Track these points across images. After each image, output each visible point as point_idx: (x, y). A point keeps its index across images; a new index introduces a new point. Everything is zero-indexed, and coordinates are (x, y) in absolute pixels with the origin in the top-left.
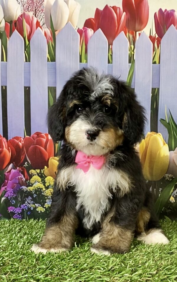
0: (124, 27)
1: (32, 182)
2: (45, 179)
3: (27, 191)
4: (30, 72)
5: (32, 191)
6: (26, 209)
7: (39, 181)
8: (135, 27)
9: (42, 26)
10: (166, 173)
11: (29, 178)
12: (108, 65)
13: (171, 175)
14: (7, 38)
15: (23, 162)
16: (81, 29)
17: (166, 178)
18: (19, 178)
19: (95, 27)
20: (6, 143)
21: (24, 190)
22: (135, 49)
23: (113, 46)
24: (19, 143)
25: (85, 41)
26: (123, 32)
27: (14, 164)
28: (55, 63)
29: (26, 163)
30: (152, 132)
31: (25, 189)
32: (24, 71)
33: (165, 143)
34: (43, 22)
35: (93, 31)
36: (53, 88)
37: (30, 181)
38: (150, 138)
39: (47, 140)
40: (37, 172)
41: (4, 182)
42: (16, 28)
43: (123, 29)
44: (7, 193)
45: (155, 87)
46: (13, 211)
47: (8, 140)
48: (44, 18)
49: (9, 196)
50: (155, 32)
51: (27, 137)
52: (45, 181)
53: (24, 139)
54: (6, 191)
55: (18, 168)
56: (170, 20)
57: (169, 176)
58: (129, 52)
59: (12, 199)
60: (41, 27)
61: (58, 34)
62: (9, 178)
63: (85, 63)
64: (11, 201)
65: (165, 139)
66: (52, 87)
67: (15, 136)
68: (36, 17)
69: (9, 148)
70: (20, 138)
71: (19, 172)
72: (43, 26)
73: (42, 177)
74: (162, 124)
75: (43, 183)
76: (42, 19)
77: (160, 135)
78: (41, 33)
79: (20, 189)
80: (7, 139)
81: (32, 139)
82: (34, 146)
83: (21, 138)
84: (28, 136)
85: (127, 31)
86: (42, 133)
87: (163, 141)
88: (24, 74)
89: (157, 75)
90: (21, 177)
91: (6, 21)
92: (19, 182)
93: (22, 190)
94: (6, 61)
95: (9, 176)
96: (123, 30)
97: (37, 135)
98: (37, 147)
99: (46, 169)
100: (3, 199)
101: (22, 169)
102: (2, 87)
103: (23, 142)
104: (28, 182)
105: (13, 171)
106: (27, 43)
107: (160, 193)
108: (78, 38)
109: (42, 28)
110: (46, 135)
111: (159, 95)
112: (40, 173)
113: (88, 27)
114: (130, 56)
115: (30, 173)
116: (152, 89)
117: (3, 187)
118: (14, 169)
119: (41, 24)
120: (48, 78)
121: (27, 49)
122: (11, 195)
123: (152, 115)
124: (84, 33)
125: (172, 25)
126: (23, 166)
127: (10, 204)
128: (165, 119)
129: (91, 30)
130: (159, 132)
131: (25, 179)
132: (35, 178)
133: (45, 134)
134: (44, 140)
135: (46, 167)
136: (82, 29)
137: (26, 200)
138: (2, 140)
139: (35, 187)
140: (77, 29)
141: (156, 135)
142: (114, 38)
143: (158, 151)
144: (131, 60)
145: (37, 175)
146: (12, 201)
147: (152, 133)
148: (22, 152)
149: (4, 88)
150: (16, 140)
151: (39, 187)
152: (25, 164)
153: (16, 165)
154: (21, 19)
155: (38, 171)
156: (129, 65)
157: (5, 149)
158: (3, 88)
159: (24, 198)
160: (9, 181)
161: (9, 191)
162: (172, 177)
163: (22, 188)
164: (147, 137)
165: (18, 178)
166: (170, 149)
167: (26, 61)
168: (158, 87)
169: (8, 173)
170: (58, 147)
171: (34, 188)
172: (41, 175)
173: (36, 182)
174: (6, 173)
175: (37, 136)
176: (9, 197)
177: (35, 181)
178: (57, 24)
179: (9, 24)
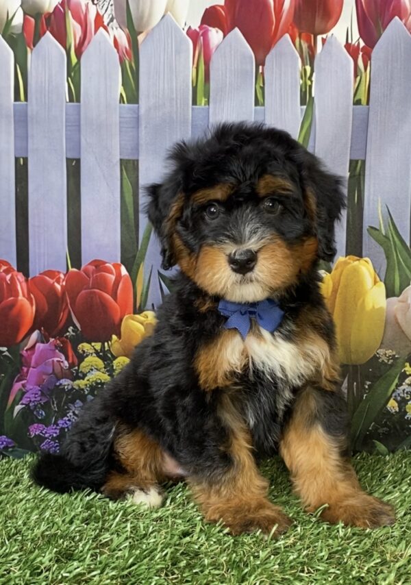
0: (291, 25)
1: (83, 371)
2: (112, 362)
3: (73, 389)
4: (79, 126)
5: (83, 390)
6: (70, 428)
7: (99, 368)
8: (314, 25)
9: (108, 25)
10: (380, 348)
11: (76, 361)
12: (255, 111)
13: (390, 351)
14: (28, 49)
15: (64, 326)
16: (195, 30)
17: (379, 358)
18: (53, 361)
19: (226, 26)
20: (24, 285)
21: (66, 387)
22: (314, 74)
23: (265, 67)
24: (56, 284)
25: (205, 55)
26: (287, 36)
27: (43, 332)
28: (138, 107)
29: (70, 329)
30: (348, 257)
31: (69, 385)
32: (66, 122)
33: (378, 279)
34: (111, 16)
35: (221, 33)
36: (131, 162)
37: (79, 368)
38: (342, 271)
39: (119, 276)
40: (95, 349)
41: (19, 373)
42: (49, 28)
43: (288, 28)
44: (26, 395)
45: (357, 159)
46: (41, 432)
47: (30, 278)
48: (112, 5)
49: (30, 401)
50: (358, 36)
51: (73, 272)
52: (113, 366)
53: (65, 275)
54: (24, 390)
55: (52, 340)
56: (392, 7)
57: (386, 354)
58: (301, 82)
59: (39, 408)
60: (105, 28)
61: (144, 40)
62: (30, 363)
63: (205, 105)
64: (35, 413)
65: (378, 272)
66: (129, 160)
67: (46, 269)
68: (94, 4)
69: (32, 296)
70: (57, 274)
71: (53, 348)
72: (111, 23)
73: (107, 357)
74: (371, 238)
75: (107, 371)
76: (108, 8)
77: (366, 261)
78: (106, 41)
79: (55, 386)
80: (26, 275)
81: (84, 274)
82: (89, 290)
83: (59, 272)
84: (75, 270)
85: (297, 35)
86: (106, 263)
87: (373, 276)
88: (66, 131)
89: (361, 130)
90: (59, 359)
91: (25, 14)
92: (53, 370)
93: (62, 387)
94: (26, 99)
95: (31, 359)
96: (287, 32)
97: (96, 267)
98: (95, 292)
99: (116, 341)
100: (18, 408)
101: (62, 342)
102: (17, 160)
103: (64, 283)
104: (75, 370)
105: (39, 347)
106: (74, 60)
107: (367, 391)
108: (188, 49)
109: (109, 29)
110: (117, 267)
111: (364, 176)
112: (101, 350)
113: (210, 26)
114: (304, 90)
115: (80, 351)
116: (351, 161)
117: (17, 382)
118: (43, 342)
119: (106, 20)
120: (120, 141)
121: (72, 74)
122: (37, 399)
123: (351, 218)
124: (202, 38)
125: (397, 18)
126: (63, 336)
127: (35, 419)
128: (378, 228)
129: (217, 32)
130: (366, 257)
131: (69, 364)
132: (91, 362)
133: (114, 265)
134: (112, 278)
135: (114, 337)
136: (198, 30)
137: (69, 409)
138: (16, 278)
139: (91, 380)
140: (186, 29)
141: (357, 263)
142: (267, 50)
143: (359, 299)
144: (306, 98)
145: (94, 355)
146: (38, 412)
147: (349, 259)
148: (62, 306)
149: (22, 163)
150: (47, 278)
151: (99, 379)
152: (68, 332)
153: (47, 334)
154: (62, 9)
155: (98, 346)
156: (302, 110)
157: (21, 297)
158: (20, 162)
159: (64, 406)
160: (31, 369)
161: (30, 391)
162: (394, 355)
163: (61, 384)
164: (336, 269)
165: (51, 363)
166: (390, 293)
167: (71, 100)
168: (364, 159)
169: (29, 352)
170: (142, 293)
171: (88, 382)
172: (104, 354)
173: (92, 370)
174: (25, 352)
175: (94, 268)
176: (31, 405)
177: (90, 367)
178: (141, 18)
179: (33, 20)
